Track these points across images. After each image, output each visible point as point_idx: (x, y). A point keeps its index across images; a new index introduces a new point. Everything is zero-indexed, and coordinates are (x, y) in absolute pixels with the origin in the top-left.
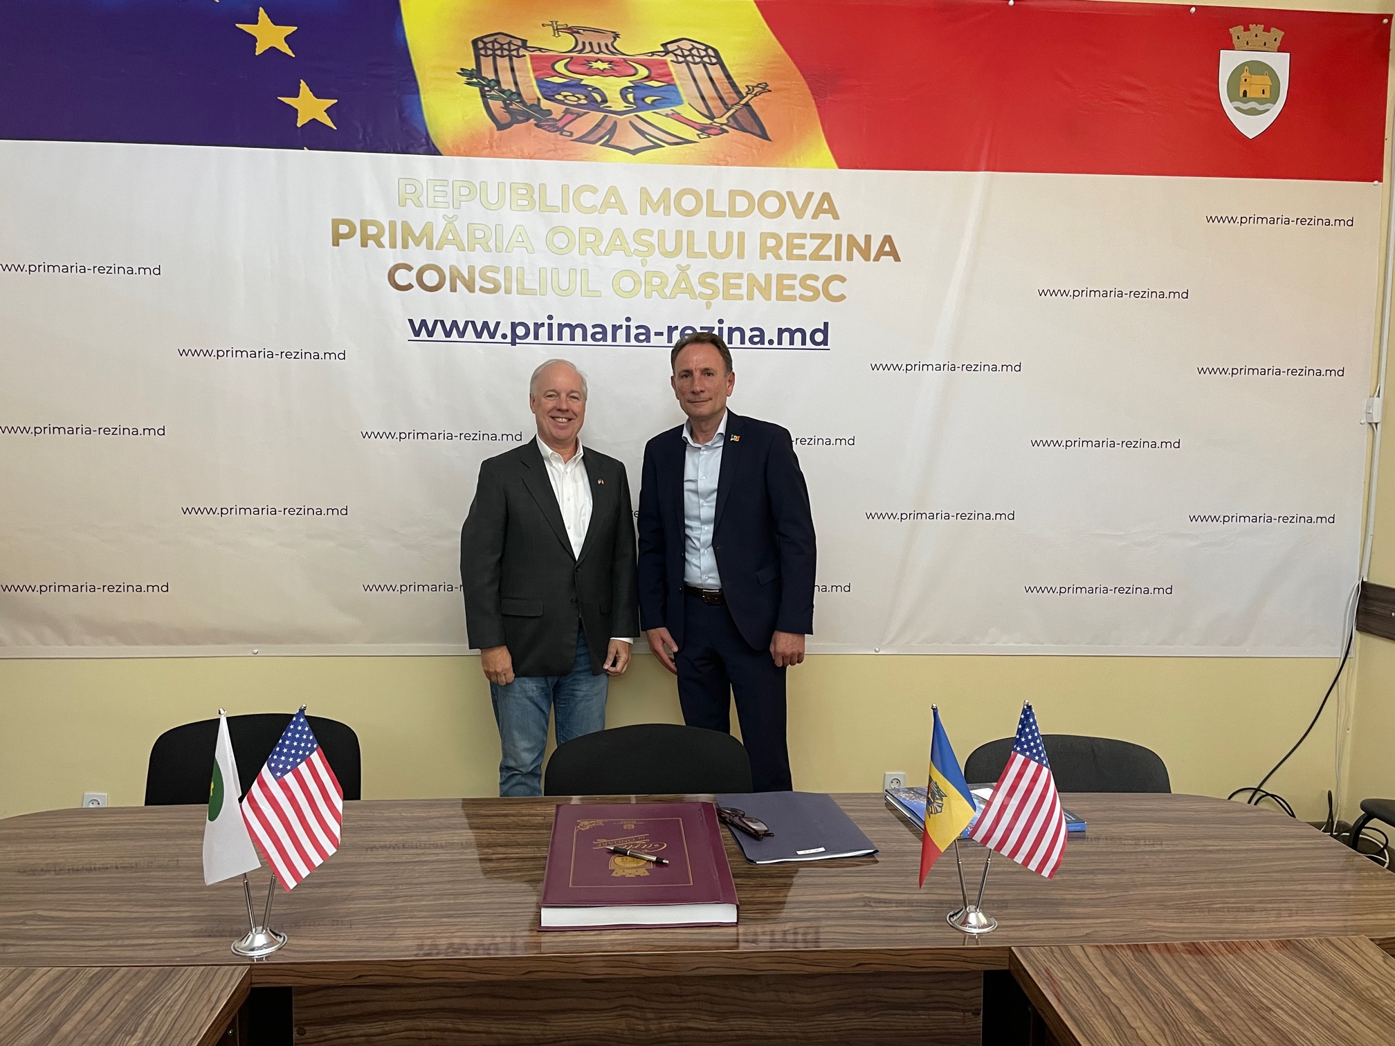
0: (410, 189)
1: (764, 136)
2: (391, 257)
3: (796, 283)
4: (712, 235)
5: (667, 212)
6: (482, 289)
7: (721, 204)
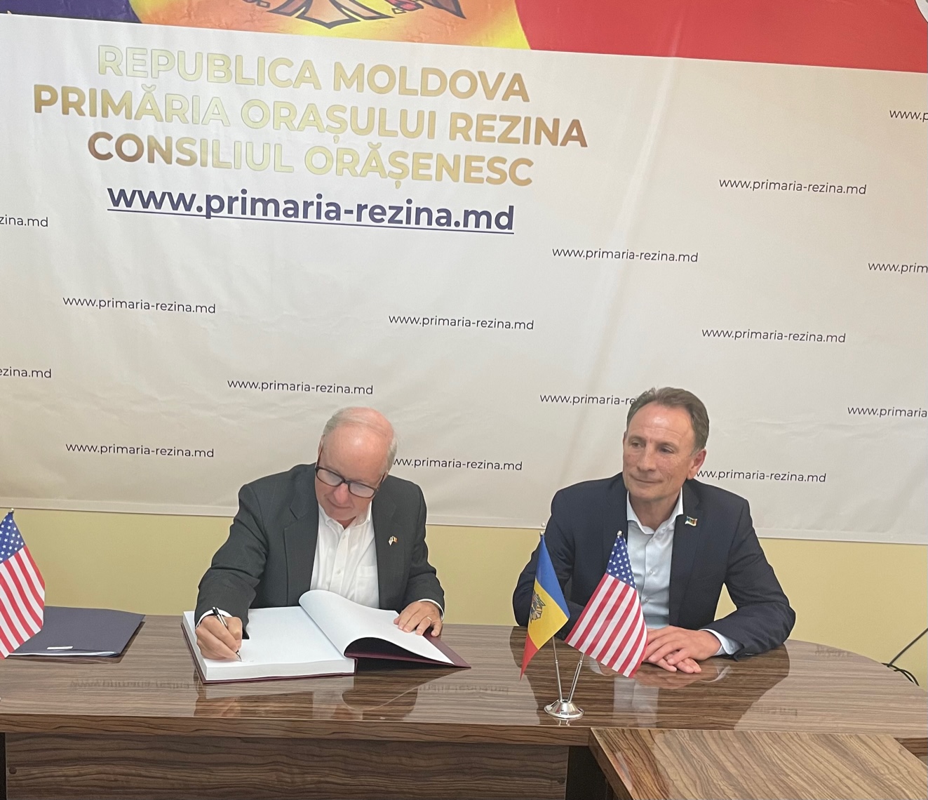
0: (110, 57)
1: (459, 13)
2: (92, 125)
3: (484, 165)
4: (404, 113)
5: (360, 88)
6: (179, 161)
7: (414, 82)
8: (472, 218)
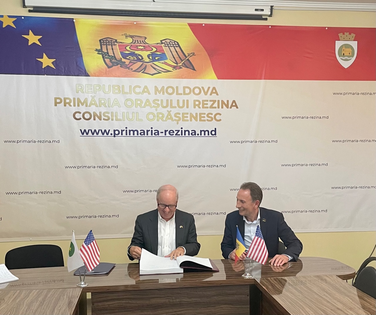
0: (80, 87)
1: (194, 69)
2: (74, 109)
3: (205, 116)
4: (178, 101)
5: (163, 93)
6: (104, 119)
7: (181, 91)
8: (203, 132)
